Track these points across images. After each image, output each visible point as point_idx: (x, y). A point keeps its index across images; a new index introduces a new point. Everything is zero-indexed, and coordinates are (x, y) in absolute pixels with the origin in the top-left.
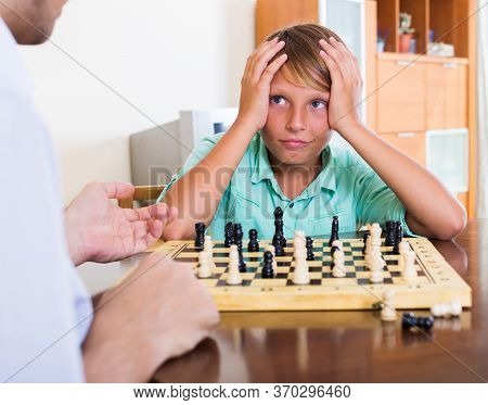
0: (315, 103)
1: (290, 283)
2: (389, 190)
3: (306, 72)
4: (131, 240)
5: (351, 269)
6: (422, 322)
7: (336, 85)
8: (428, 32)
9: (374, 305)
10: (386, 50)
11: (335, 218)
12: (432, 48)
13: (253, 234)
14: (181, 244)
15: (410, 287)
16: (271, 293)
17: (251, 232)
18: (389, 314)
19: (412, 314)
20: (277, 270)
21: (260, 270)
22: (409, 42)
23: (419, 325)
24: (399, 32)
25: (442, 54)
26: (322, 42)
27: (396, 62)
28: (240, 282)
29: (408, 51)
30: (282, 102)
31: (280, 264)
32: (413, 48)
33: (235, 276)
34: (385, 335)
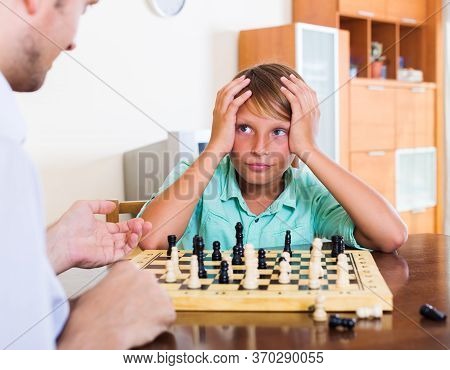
0: (276, 131)
1: (241, 288)
2: (341, 208)
3: (269, 104)
4: (111, 249)
5: (296, 277)
6: (345, 322)
7: (296, 115)
8: (399, 60)
9: (310, 308)
10: (358, 75)
11: (288, 233)
12: (402, 73)
13: (216, 245)
14: (156, 253)
15: (341, 293)
16: (224, 296)
17: (214, 244)
18: (321, 315)
19: (338, 316)
20: (232, 276)
21: (217, 277)
22: (380, 68)
23: (343, 325)
24: (370, 59)
25: (412, 79)
26: (283, 79)
27: (367, 87)
28: (200, 286)
29: (380, 76)
30: (248, 130)
31: (235, 272)
32: (384, 73)
33: (195, 281)
34: (317, 333)
